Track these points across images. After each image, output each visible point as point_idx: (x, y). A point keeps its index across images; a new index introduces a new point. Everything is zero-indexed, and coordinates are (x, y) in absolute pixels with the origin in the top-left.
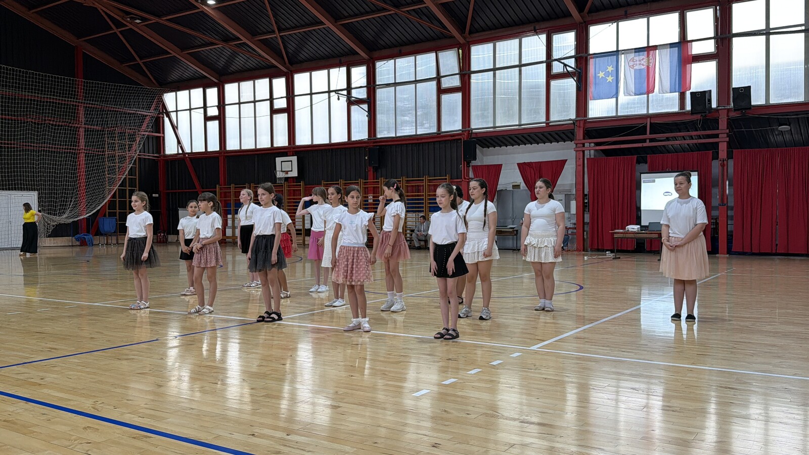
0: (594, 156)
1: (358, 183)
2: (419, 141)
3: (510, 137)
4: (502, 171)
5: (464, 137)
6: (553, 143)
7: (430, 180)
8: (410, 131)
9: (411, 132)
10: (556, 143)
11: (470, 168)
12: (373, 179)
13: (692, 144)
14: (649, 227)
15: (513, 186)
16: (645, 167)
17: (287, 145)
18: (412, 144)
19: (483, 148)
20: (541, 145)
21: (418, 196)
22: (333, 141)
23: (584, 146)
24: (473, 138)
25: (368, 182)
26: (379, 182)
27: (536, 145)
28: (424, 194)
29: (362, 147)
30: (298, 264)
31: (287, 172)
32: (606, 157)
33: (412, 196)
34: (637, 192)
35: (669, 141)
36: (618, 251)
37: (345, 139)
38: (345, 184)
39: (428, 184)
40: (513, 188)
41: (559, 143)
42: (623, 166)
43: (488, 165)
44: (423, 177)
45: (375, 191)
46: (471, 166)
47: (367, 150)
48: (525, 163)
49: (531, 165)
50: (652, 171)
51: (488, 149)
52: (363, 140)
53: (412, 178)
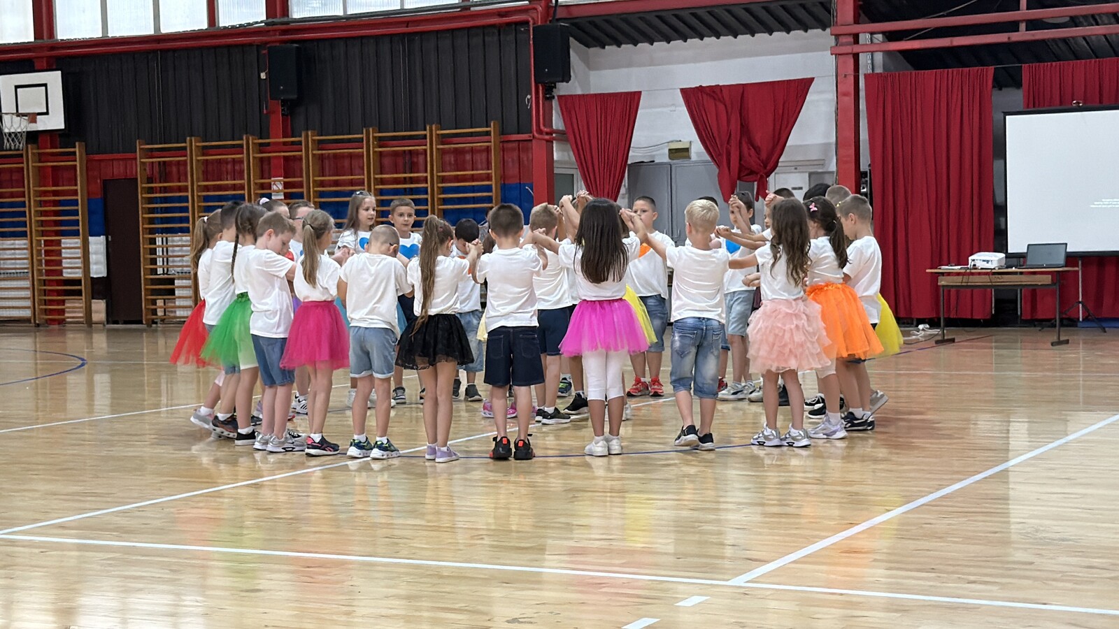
0: (884, 68)
1: (241, 146)
2: (411, 30)
3: (657, 16)
4: (639, 112)
5: (536, 18)
6: (775, 34)
7: (444, 136)
9: (390, 5)
10: (784, 33)
11: (555, 103)
12: (283, 137)
14: (1029, 258)
15: (670, 150)
16: (1016, 96)
17: (32, 39)
18: (391, 36)
19: (588, 46)
20: (744, 39)
21: (412, 180)
22: (165, 30)
23: (856, 41)
24: (558, 20)
25: (268, 144)
26: (300, 143)
27: (730, 38)
28: (428, 174)
29: (250, 45)
30: (72, 378)
31: (33, 117)
32: (914, 72)
33: (396, 181)
34: (997, 164)
35: (1077, 26)
36: (951, 323)
37: (202, 24)
38: (205, 151)
39: (438, 149)
40: (670, 158)
41: (792, 33)
42: (960, 96)
43: (600, 94)
44: (425, 130)
45: (290, 168)
46: (556, 97)
47: (264, 52)
48: (701, 89)
49: (719, 93)
50: (1034, 107)
51: (602, 50)
52: (252, 24)
53: (395, 132)
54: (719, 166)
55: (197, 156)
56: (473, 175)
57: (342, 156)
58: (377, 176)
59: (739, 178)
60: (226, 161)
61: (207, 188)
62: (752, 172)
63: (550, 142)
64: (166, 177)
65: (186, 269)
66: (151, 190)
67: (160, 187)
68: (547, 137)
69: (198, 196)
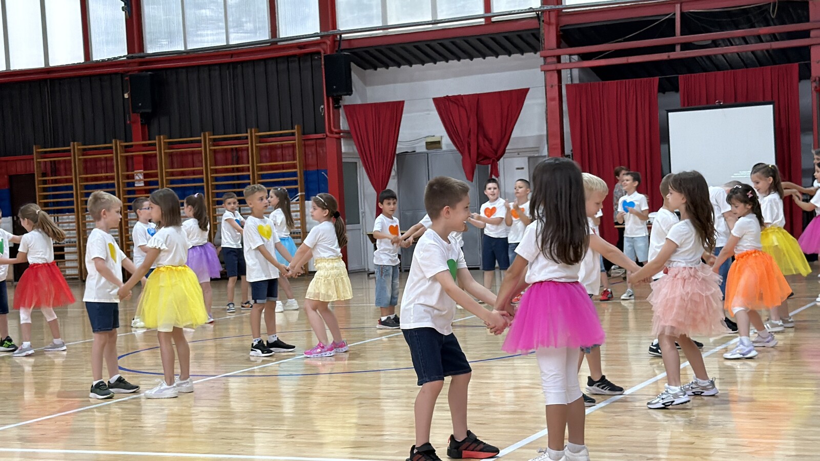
0: (580, 80)
1: (111, 148)
2: (233, 59)
3: (416, 47)
4: (403, 115)
5: (326, 49)
6: (500, 57)
7: (261, 137)
8: (215, 38)
9: (218, 41)
10: (507, 57)
11: (341, 111)
12: (143, 140)
13: (762, 51)
15: (426, 143)
16: (675, 98)
18: (220, 65)
19: (365, 69)
20: (478, 61)
21: (238, 170)
22: (53, 64)
23: (559, 61)
24: (342, 50)
25: (132, 146)
26: (154, 145)
27: (468, 60)
28: (250, 165)
29: (115, 73)
32: (601, 82)
33: (227, 171)
34: (663, 147)
35: (717, 46)
37: (78, 58)
38: (84, 152)
39: (256, 147)
40: (427, 148)
41: (513, 56)
42: (635, 97)
43: (375, 104)
44: (247, 133)
45: (148, 163)
46: (342, 107)
47: (127, 78)
48: (447, 98)
49: (460, 100)
50: (688, 106)
51: (375, 71)
52: (117, 58)
53: (225, 134)
54: (462, 153)
55: (79, 156)
56: (283, 165)
57: (186, 153)
58: (212, 167)
59: (478, 163)
60: (100, 159)
61: (87, 180)
62: (486, 158)
63: (339, 139)
64: (55, 172)
65: (73, 240)
66: (45, 182)
67: (52, 180)
68: (337, 136)
69: (81, 186)
